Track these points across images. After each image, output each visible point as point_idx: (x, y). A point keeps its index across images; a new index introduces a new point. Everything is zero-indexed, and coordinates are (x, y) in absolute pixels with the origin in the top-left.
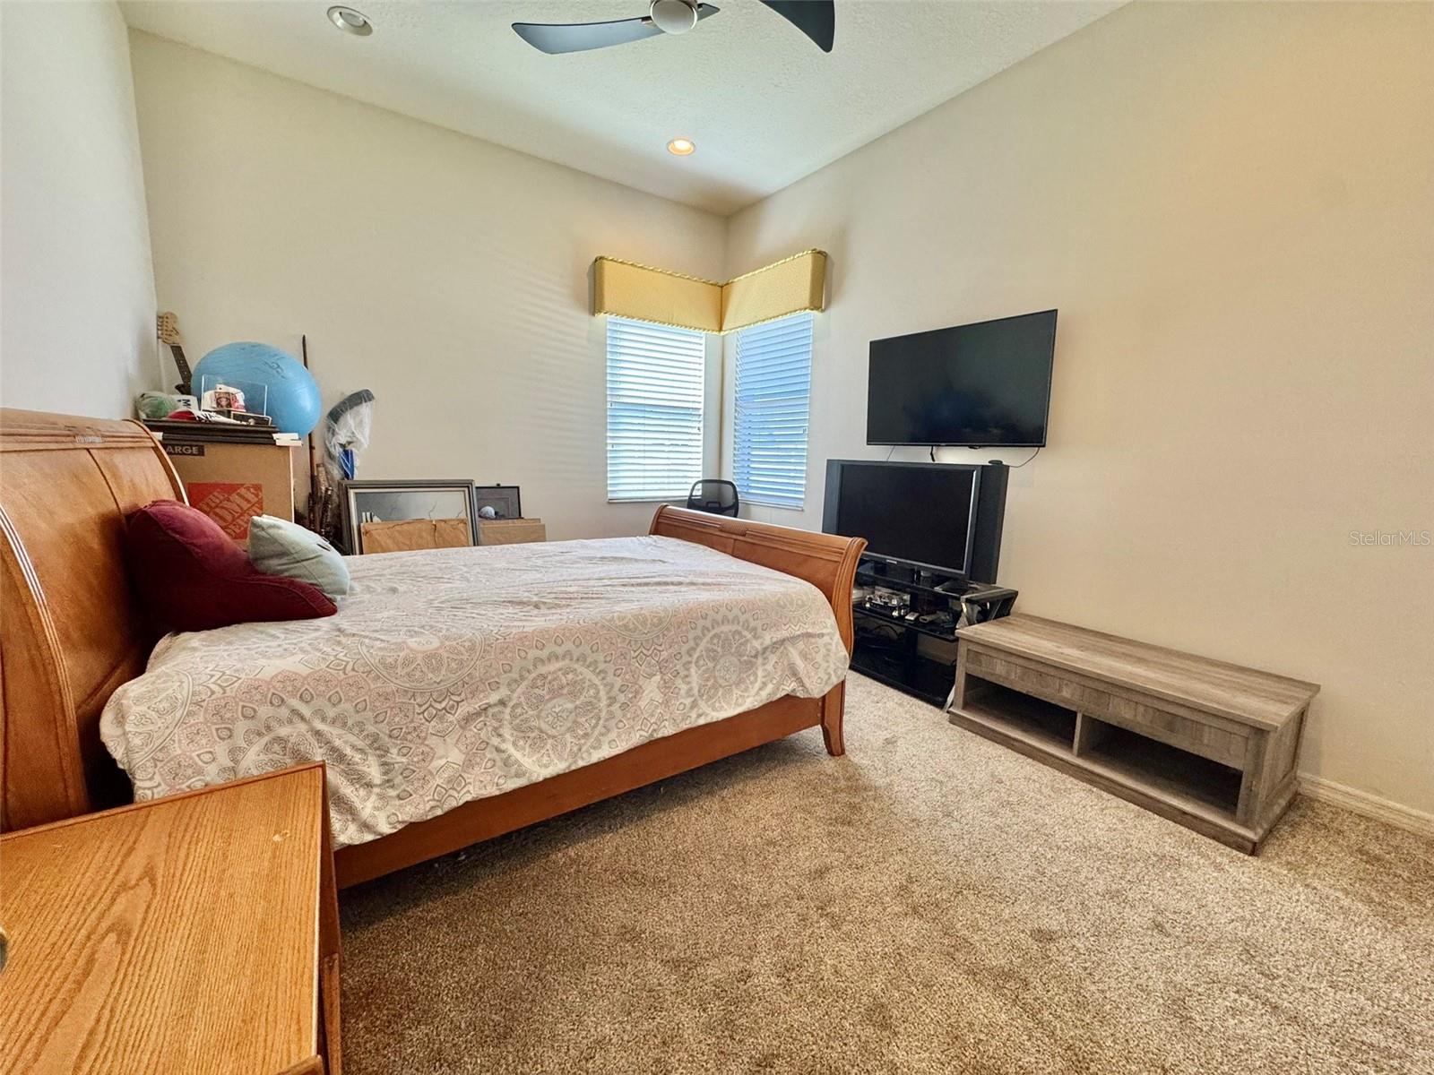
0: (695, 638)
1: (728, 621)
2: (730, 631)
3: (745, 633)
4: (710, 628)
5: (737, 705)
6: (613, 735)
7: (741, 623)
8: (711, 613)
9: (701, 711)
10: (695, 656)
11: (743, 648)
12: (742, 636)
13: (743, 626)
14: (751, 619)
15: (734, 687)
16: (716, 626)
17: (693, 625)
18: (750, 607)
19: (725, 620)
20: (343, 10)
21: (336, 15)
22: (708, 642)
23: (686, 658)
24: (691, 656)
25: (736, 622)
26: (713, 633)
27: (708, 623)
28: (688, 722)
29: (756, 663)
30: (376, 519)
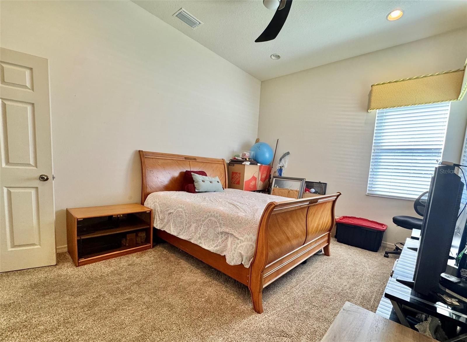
0: (205, 217)
1: (215, 217)
2: (214, 220)
3: (218, 223)
4: (210, 216)
5: (209, 247)
6: (185, 234)
7: (218, 219)
8: (212, 212)
9: (201, 242)
10: (204, 223)
11: (216, 228)
12: (216, 224)
13: (218, 220)
14: (221, 219)
15: (211, 241)
16: (211, 217)
17: (206, 213)
18: (223, 215)
19: (214, 216)
20: (274, 55)
21: (273, 57)
22: (208, 221)
23: (201, 222)
24: (203, 222)
25: (216, 218)
26: (209, 218)
27: (210, 214)
28: (197, 242)
29: (219, 237)
30: (277, 187)
